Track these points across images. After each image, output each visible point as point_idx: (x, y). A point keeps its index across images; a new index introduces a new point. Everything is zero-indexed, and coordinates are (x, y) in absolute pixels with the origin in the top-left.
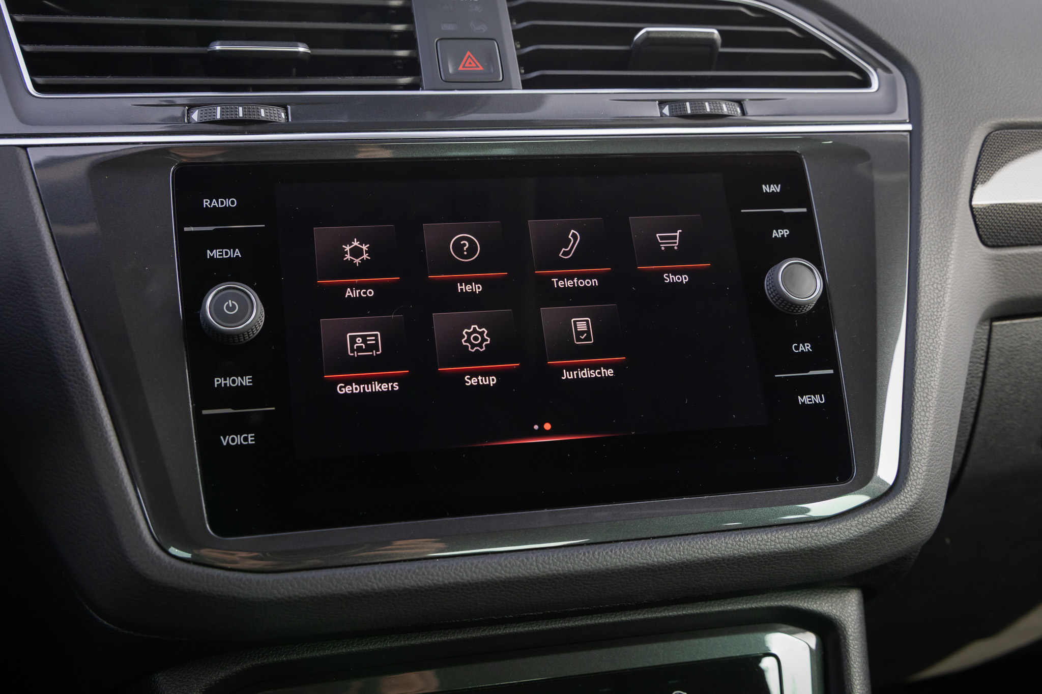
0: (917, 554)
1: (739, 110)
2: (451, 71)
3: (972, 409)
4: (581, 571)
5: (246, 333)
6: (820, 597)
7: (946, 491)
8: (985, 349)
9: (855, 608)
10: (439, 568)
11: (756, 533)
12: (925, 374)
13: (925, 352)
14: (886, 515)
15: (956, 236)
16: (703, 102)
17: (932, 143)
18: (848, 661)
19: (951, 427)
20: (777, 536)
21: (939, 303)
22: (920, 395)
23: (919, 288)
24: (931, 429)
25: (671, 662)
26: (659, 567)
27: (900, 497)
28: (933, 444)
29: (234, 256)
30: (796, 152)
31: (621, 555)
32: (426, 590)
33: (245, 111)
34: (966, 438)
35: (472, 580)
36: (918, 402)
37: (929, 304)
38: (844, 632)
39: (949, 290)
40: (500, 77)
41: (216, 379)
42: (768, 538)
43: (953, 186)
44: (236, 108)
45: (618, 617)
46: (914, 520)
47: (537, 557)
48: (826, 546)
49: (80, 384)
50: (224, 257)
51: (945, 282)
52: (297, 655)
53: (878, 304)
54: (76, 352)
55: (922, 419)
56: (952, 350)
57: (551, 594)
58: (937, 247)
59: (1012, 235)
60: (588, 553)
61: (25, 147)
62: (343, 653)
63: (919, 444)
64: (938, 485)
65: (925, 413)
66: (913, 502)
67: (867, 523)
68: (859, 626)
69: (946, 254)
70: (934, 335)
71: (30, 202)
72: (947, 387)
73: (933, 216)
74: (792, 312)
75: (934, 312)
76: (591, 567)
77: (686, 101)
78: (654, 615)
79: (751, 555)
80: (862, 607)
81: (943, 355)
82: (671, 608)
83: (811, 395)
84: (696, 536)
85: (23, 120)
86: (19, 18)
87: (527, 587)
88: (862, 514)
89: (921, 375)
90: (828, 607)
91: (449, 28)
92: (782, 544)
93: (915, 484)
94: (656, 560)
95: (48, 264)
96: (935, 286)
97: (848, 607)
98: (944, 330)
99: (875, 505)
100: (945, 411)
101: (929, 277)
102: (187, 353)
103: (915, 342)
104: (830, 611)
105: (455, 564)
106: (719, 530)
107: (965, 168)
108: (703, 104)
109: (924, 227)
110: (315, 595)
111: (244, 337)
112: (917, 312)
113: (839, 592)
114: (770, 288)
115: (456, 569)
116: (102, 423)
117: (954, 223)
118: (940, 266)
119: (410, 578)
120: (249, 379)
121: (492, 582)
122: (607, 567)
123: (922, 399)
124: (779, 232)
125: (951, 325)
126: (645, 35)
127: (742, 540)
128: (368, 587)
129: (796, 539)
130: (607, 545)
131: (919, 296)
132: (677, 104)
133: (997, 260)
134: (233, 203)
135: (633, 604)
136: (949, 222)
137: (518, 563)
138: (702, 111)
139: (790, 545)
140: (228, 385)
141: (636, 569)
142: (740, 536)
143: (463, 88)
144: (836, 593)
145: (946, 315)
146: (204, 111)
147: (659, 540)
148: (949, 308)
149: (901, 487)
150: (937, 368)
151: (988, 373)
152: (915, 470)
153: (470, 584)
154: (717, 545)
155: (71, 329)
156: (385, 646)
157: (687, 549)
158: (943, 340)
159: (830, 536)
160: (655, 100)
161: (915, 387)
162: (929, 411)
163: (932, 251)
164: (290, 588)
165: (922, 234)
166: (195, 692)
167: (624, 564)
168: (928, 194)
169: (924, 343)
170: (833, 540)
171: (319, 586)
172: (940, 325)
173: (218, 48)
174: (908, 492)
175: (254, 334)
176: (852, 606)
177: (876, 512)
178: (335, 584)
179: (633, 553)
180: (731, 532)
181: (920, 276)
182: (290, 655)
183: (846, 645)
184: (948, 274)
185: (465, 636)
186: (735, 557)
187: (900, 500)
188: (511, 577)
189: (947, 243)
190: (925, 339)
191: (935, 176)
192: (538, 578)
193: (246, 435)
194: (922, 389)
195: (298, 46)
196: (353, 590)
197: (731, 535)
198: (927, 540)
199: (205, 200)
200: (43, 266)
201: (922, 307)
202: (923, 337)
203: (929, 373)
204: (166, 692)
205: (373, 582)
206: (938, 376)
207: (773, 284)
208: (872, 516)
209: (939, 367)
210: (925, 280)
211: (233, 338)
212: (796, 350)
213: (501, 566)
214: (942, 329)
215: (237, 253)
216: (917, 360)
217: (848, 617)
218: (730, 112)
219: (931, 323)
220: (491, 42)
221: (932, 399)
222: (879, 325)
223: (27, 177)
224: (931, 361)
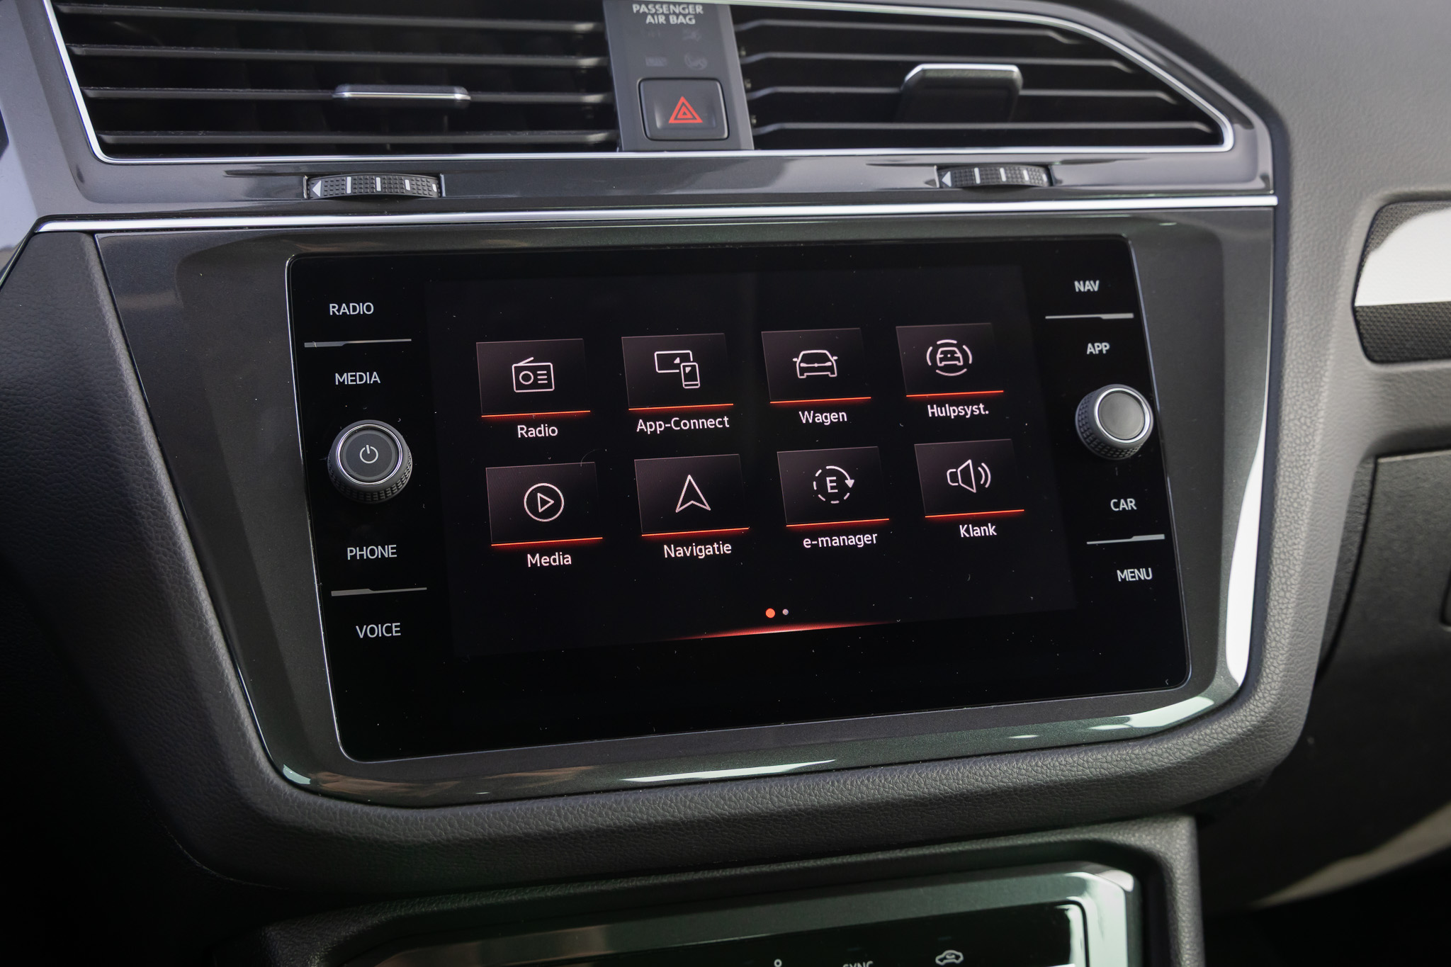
1: (1045, 178)
2: (659, 124)
3: (1348, 573)
4: (829, 805)
5: (389, 488)
6: (1140, 828)
7: (1310, 695)
8: (1367, 493)
9: (1185, 842)
10: (643, 801)
11: (1058, 755)
12: (1285, 540)
13: (1286, 510)
14: (1229, 730)
15: (1332, 351)
16: (997, 168)
17: (1304, 223)
18: (1175, 912)
19: (1319, 608)
20: (1085, 759)
21: (1307, 444)
22: (1279, 569)
23: (1281, 424)
24: (1293, 615)
25: (939, 913)
26: (930, 800)
27: (1249, 706)
28: (1295, 634)
29: (372, 382)
30: (1121, 236)
31: (881, 784)
32: (626, 830)
33: (385, 183)
34: (1339, 609)
35: (685, 817)
36: (1275, 578)
37: (1294, 445)
38: (1170, 875)
39: (1321, 426)
40: (724, 133)
41: (349, 549)
42: (1074, 762)
43: (1330, 283)
44: (373, 179)
45: (874, 855)
46: (1266, 735)
47: (771, 787)
48: (1150, 772)
49: (171, 557)
50: (358, 383)
51: (1316, 415)
53: (1226, 445)
54: (165, 514)
55: (1280, 601)
56: (1323, 507)
57: (788, 835)
58: (1306, 367)
59: (1408, 346)
60: (838, 782)
61: (92, 233)
62: (512, 900)
63: (1275, 635)
65: (1285, 592)
66: (1266, 712)
67: (1204, 740)
68: (1190, 865)
70: (1299, 488)
71: (100, 310)
72: (1315, 557)
73: (1302, 324)
74: (1111, 457)
75: (1300, 456)
76: (842, 800)
77: (972, 166)
78: (921, 853)
79: (1051, 784)
80: (1194, 840)
81: (1310, 514)
83: (1134, 568)
84: (979, 759)
85: (90, 197)
86: (78, 51)
88: (1198, 728)
89: (1281, 541)
90: (1150, 840)
91: (656, 63)
92: (1093, 770)
93: (1269, 688)
94: (926, 790)
95: (126, 395)
96: (1302, 420)
97: (1176, 840)
98: (1313, 480)
99: (1215, 717)
100: (1312, 588)
101: (1295, 408)
102: (310, 513)
103: (1274, 498)
104: (1152, 846)
105: (663, 795)
106: (1010, 750)
107: (1347, 257)
108: (996, 170)
109: (1290, 339)
110: (481, 837)
111: (386, 494)
112: (1277, 456)
113: (1165, 821)
114: (1083, 425)
115: (665, 803)
116: (201, 609)
117: (1330, 333)
118: (1309, 393)
119: (605, 815)
120: (392, 548)
121: (713, 821)
122: (863, 799)
123: (1282, 575)
124: (1096, 347)
125: (1322, 473)
126: (921, 74)
127: (1040, 763)
128: (550, 826)
129: (1110, 763)
130: (863, 771)
131: (1281, 434)
132: (962, 171)
133: (1387, 380)
134: (368, 308)
136: (1324, 332)
137: (747, 795)
138: (995, 180)
139: (1102, 770)
140: (365, 558)
141: (900, 802)
142: (1037, 759)
143: (676, 148)
144: (1162, 822)
145: (1316, 460)
146: (330, 183)
147: (931, 764)
148: (1319, 450)
149: (1251, 693)
150: (1302, 532)
151: (1372, 526)
152: (1270, 670)
153: (683, 822)
154: (1007, 770)
155: (157, 483)
156: (566, 892)
157: (968, 777)
158: (1311, 493)
159: (1155, 758)
160: (932, 165)
161: (1273, 559)
162: (1290, 591)
163: (1299, 372)
164: (449, 828)
165: (1286, 350)
166: (318, 951)
167: (885, 797)
168: (1297, 294)
169: (1285, 499)
170: (1159, 764)
171: (486, 825)
172: (1307, 474)
173: (347, 95)
174: (1260, 699)
175: (399, 489)
176: (1181, 840)
177: (1217, 727)
178: (507, 822)
179: (896, 782)
180: (1025, 754)
181: (1283, 407)
182: (442, 903)
183: (1172, 891)
184: (1320, 404)
185: (672, 880)
186: (1030, 787)
187: (1248, 710)
188: (736, 814)
189: (1320, 361)
190: (1287, 494)
191: (1306, 269)
192: (772, 815)
193: (390, 625)
194: (1281, 561)
195: (453, 92)
196: (530, 831)
197: (1025, 758)
199: (331, 305)
200: (119, 397)
201: (1284, 450)
202: (1285, 490)
203: (1291, 539)
204: (280, 952)
205: (556, 821)
206: (1303, 543)
207: (1087, 420)
208: (1212, 732)
209: (1305, 531)
210: (1290, 413)
211: (372, 495)
212: (1116, 508)
213: (724, 800)
214: (1311, 479)
215: (375, 378)
216: (1276, 522)
217: (1176, 854)
218: (1033, 181)
219: (1296, 471)
220: (712, 83)
221: (1294, 575)
222: (1227, 475)
223: (96, 276)
224: (1295, 523)
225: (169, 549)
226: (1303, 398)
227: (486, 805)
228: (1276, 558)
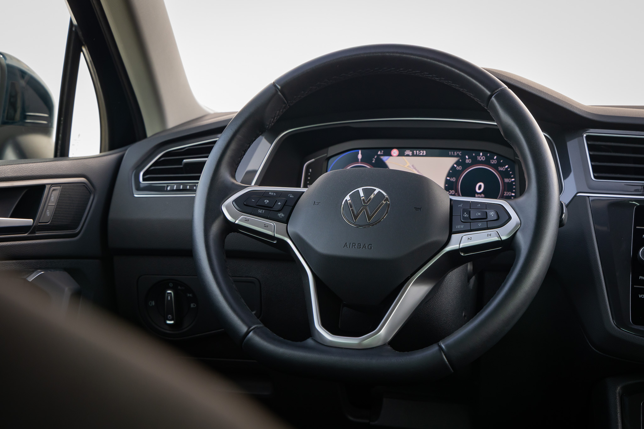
41: (640, 277)
61: (589, 197)
71: (588, 214)
85: (590, 188)
86: (591, 153)
95: (592, 234)
102: (632, 267)
116: (602, 285)
155: (596, 255)
223: (589, 206)
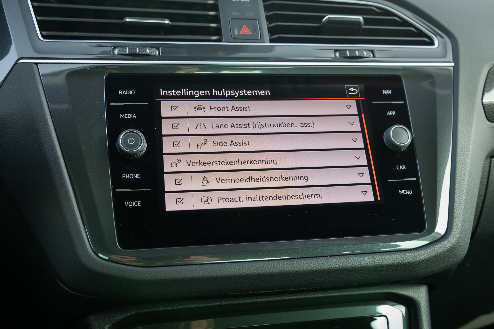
0: (455, 268)
1: (372, 55)
2: (236, 33)
3: (481, 200)
4: (295, 271)
5: (138, 153)
6: (408, 288)
7: (470, 238)
8: (488, 171)
9: (424, 294)
10: (227, 267)
11: (379, 255)
12: (460, 181)
13: (460, 171)
14: (441, 248)
15: (475, 116)
16: (355, 51)
17: (464, 72)
18: (421, 320)
19: (473, 207)
20: (389, 257)
21: (467, 148)
22: (458, 191)
23: (457, 140)
24: (463, 208)
25: (335, 318)
26: (332, 270)
27: (448, 239)
28: (464, 215)
29: (133, 118)
30: (398, 75)
31: (314, 264)
32: (221, 278)
33: (140, 50)
34: (478, 214)
35: (242, 273)
36: (457, 194)
37: (462, 148)
38: (419, 306)
39: (472, 142)
40: (259, 37)
41: (123, 175)
42: (385, 258)
43: (474, 93)
44: (136, 48)
45: (311, 295)
46: (455, 251)
47: (274, 263)
48: (412, 262)
49: (59, 175)
50: (128, 118)
51: (470, 138)
52: (157, 308)
53: (438, 147)
54: (58, 160)
55: (459, 203)
56: (473, 170)
57: (280, 282)
60: (298, 262)
61: (37, 64)
62: (179, 308)
63: (457, 215)
64: (467, 235)
65: (460, 200)
66: (454, 242)
67: (432, 252)
68: (427, 303)
69: (470, 124)
70: (465, 163)
71: (38, 89)
72: (471, 188)
73: (464, 106)
74: (397, 150)
75: (464, 152)
76: (300, 269)
77: (347, 50)
78: (328, 295)
79: (376, 266)
80: (428, 294)
81: (469, 172)
82: (336, 291)
83: (405, 190)
84: (350, 256)
85: (36, 51)
86: (35, 4)
87: (269, 278)
88: (430, 247)
89: (458, 181)
90: (412, 293)
91: (235, 14)
92: (391, 261)
93: (455, 234)
94: (330, 266)
95: (46, 118)
96: (465, 139)
97: (421, 293)
98: (470, 160)
99: (436, 243)
100: (470, 199)
101: (462, 135)
102: (110, 162)
103: (455, 166)
104: (413, 295)
105: (234, 266)
106: (361, 253)
109: (460, 111)
110: (168, 278)
112: (456, 151)
113: (417, 286)
114: (386, 139)
115: (235, 268)
116: (69, 194)
117: (474, 110)
118: (467, 130)
119: (213, 272)
120: (139, 175)
121: (252, 275)
122: (307, 269)
123: (459, 193)
124: (391, 113)
125: (473, 158)
126: (328, 19)
127: (372, 258)
128: (193, 275)
129: (398, 259)
130: (307, 259)
131: (457, 144)
132: (342, 52)
134: (133, 92)
135: (319, 288)
136: (472, 109)
137: (265, 266)
138: (354, 55)
139: (395, 261)
140: (129, 178)
141: (321, 271)
142: (371, 256)
143: (242, 42)
144: (416, 287)
145: (470, 153)
146: (121, 50)
147: (332, 257)
148: (472, 150)
149: (449, 235)
150: (466, 178)
151: (489, 183)
152: (456, 227)
153: (242, 275)
154: (360, 260)
155: (56, 149)
156: (199, 305)
157: (346, 262)
158: (469, 165)
159: (414, 257)
160: (332, 50)
161: (456, 187)
162: (462, 199)
163: (464, 123)
164: (156, 275)
165: (459, 115)
166: (107, 325)
167: (315, 268)
168: (462, 96)
169: (460, 167)
170: (416, 259)
171: (170, 274)
172: (467, 158)
173: (128, 20)
174: (452, 237)
175: (141, 154)
176: (423, 293)
177: (437, 247)
178: (177, 273)
179: (319, 263)
180: (366, 254)
181: (458, 135)
182: (153, 308)
183: (420, 312)
184: (471, 134)
185: (237, 302)
186: (368, 267)
187: (448, 241)
188: (261, 273)
189: (471, 119)
190: (460, 165)
191: (465, 87)
192: (274, 274)
193: (137, 202)
194: (459, 188)
195: (164, 20)
196: (186, 277)
197: (367, 256)
198: (461, 261)
199: (120, 91)
200: (44, 119)
201: (459, 149)
202: (460, 163)
203: (462, 181)
204: (94, 325)
205: (195, 273)
206: (466, 182)
207: (388, 137)
208: (435, 248)
209: (467, 178)
210: (460, 137)
211: (132, 155)
212: (398, 168)
213: (257, 267)
214: (469, 160)
215: (134, 116)
216: (456, 174)
217: (421, 298)
218: (368, 56)
219: (463, 157)
220: (255, 21)
221: (463, 193)
222: (439, 157)
223: (37, 78)
224: (463, 175)
225: (59, 172)
226: (465, 132)
227: (170, 267)
228: (457, 187)
